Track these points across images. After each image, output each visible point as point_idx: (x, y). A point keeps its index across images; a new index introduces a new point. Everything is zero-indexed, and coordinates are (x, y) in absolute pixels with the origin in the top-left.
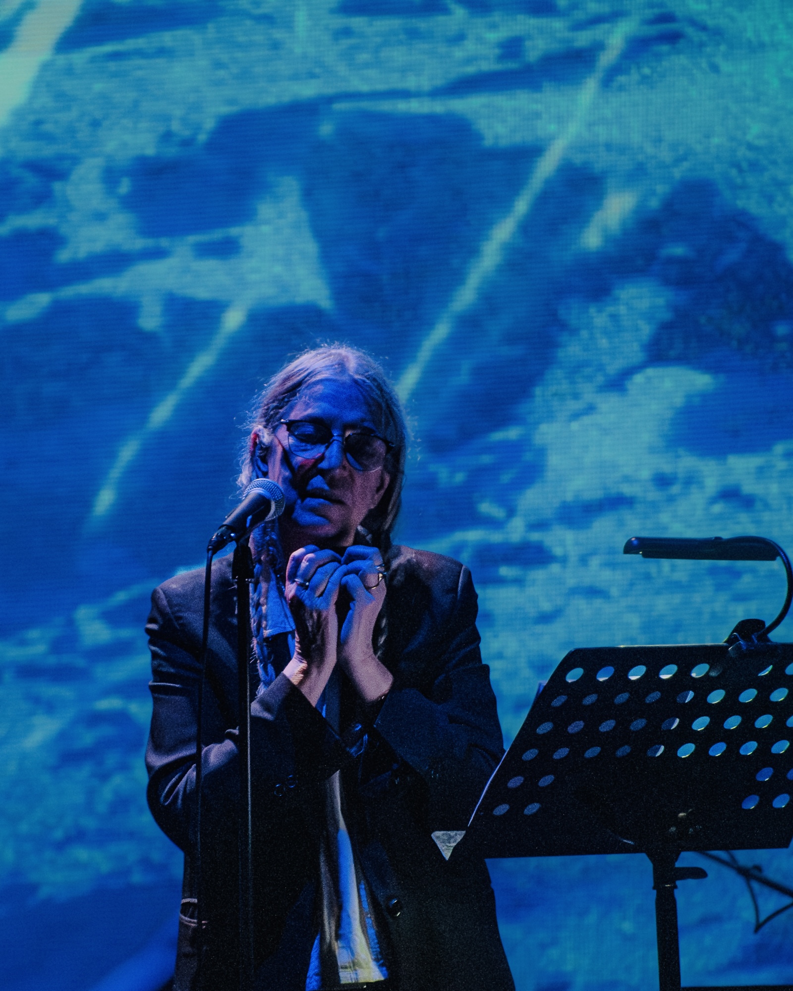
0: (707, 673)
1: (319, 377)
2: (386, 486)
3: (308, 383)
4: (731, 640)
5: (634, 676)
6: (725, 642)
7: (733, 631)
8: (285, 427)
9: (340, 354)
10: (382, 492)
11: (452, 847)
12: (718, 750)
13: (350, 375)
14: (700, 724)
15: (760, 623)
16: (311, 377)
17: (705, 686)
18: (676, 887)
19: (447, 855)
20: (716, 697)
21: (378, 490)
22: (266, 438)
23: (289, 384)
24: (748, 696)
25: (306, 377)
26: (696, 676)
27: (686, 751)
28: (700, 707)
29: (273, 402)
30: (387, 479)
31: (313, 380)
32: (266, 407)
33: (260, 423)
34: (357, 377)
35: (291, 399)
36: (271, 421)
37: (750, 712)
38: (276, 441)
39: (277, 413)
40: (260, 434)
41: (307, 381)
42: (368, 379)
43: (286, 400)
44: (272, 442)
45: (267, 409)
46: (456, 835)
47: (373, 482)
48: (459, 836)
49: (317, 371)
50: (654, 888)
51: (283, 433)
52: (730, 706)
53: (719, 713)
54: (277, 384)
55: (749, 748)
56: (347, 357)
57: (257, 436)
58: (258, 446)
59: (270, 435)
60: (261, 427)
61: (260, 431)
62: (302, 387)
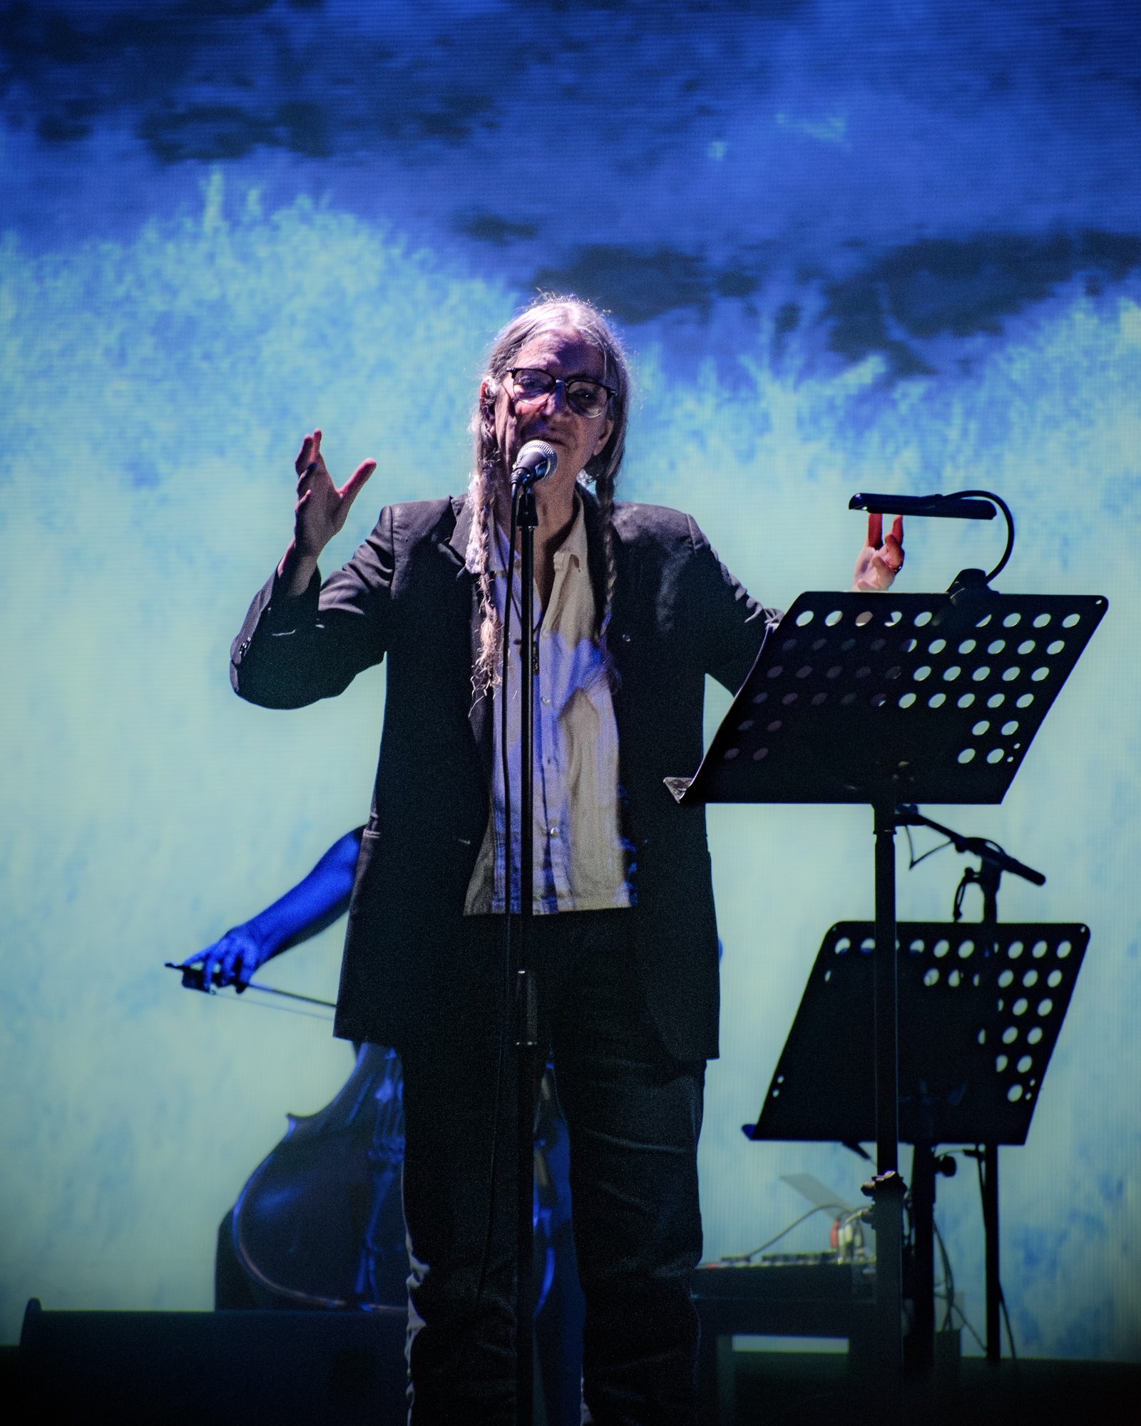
0: (930, 622)
1: (543, 329)
2: (610, 432)
3: (534, 334)
4: (952, 589)
5: (861, 622)
6: (948, 590)
7: (955, 581)
8: (510, 374)
9: (564, 308)
10: (606, 439)
11: (683, 790)
12: (937, 701)
13: (573, 326)
14: (922, 674)
15: (981, 573)
16: (537, 328)
17: (927, 635)
18: (895, 833)
20: (937, 647)
21: (601, 437)
22: (494, 387)
23: (516, 335)
24: (967, 647)
25: (532, 328)
26: (919, 624)
27: (907, 701)
28: (922, 657)
29: (501, 353)
30: (611, 426)
31: (538, 331)
32: (494, 358)
33: (488, 374)
34: (582, 328)
35: (517, 350)
36: (497, 370)
37: (969, 664)
38: (503, 390)
39: (504, 364)
40: (489, 384)
41: (533, 332)
42: (591, 329)
43: (512, 350)
44: (499, 392)
45: (496, 360)
47: (596, 429)
48: (689, 782)
49: (544, 321)
50: (874, 833)
51: (509, 380)
52: (950, 657)
53: (940, 663)
54: (505, 336)
55: (966, 701)
56: (571, 310)
57: (486, 385)
58: (486, 395)
59: (497, 384)
60: (489, 377)
61: (488, 381)
62: (528, 338)
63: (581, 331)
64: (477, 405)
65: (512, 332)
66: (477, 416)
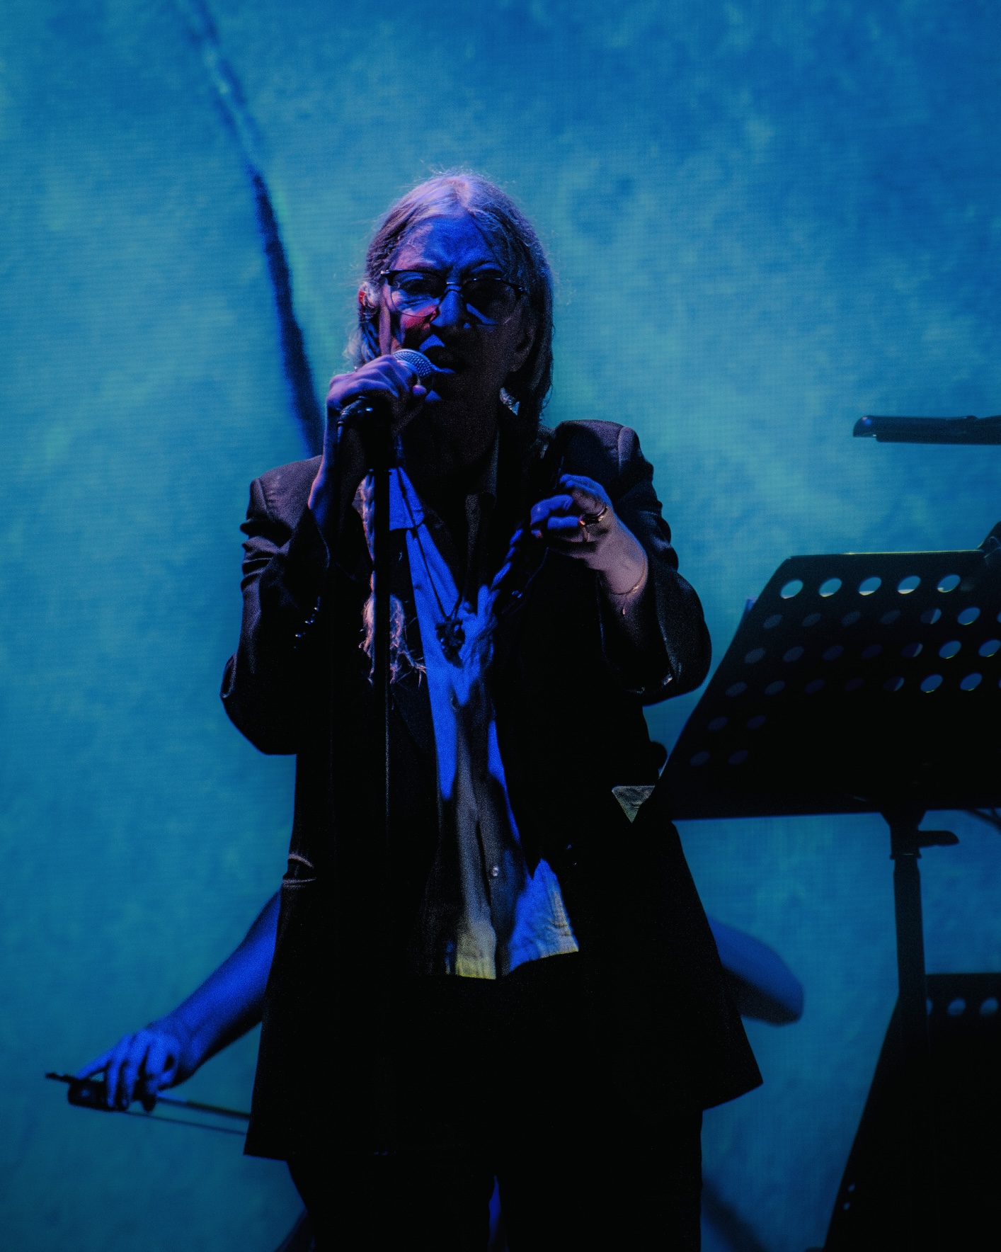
0: (958, 588)
1: (425, 215)
4: (987, 546)
5: (866, 591)
6: (980, 548)
7: (991, 534)
9: (452, 183)
11: (637, 805)
12: (971, 682)
13: (463, 208)
14: (950, 650)
16: (417, 215)
17: (955, 602)
18: (919, 856)
19: (632, 816)
20: (969, 617)
21: (520, 348)
22: (372, 297)
23: (392, 226)
25: (412, 215)
26: (944, 590)
27: (931, 684)
28: (949, 629)
29: (377, 250)
31: (419, 218)
33: (364, 279)
34: (474, 210)
36: (374, 273)
38: (382, 302)
39: (381, 264)
40: (366, 292)
41: (414, 220)
43: (390, 246)
44: (378, 302)
45: (371, 259)
46: (643, 790)
48: (647, 792)
49: (426, 205)
50: (891, 858)
51: (386, 287)
53: (973, 636)
56: (462, 185)
57: (363, 294)
58: (364, 308)
59: (376, 292)
60: (366, 284)
61: (364, 289)
62: (407, 229)
63: (475, 214)
64: (355, 321)
65: (389, 221)
66: (355, 335)
